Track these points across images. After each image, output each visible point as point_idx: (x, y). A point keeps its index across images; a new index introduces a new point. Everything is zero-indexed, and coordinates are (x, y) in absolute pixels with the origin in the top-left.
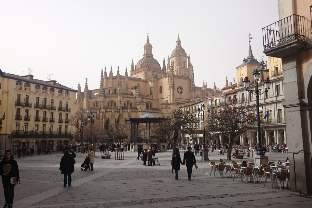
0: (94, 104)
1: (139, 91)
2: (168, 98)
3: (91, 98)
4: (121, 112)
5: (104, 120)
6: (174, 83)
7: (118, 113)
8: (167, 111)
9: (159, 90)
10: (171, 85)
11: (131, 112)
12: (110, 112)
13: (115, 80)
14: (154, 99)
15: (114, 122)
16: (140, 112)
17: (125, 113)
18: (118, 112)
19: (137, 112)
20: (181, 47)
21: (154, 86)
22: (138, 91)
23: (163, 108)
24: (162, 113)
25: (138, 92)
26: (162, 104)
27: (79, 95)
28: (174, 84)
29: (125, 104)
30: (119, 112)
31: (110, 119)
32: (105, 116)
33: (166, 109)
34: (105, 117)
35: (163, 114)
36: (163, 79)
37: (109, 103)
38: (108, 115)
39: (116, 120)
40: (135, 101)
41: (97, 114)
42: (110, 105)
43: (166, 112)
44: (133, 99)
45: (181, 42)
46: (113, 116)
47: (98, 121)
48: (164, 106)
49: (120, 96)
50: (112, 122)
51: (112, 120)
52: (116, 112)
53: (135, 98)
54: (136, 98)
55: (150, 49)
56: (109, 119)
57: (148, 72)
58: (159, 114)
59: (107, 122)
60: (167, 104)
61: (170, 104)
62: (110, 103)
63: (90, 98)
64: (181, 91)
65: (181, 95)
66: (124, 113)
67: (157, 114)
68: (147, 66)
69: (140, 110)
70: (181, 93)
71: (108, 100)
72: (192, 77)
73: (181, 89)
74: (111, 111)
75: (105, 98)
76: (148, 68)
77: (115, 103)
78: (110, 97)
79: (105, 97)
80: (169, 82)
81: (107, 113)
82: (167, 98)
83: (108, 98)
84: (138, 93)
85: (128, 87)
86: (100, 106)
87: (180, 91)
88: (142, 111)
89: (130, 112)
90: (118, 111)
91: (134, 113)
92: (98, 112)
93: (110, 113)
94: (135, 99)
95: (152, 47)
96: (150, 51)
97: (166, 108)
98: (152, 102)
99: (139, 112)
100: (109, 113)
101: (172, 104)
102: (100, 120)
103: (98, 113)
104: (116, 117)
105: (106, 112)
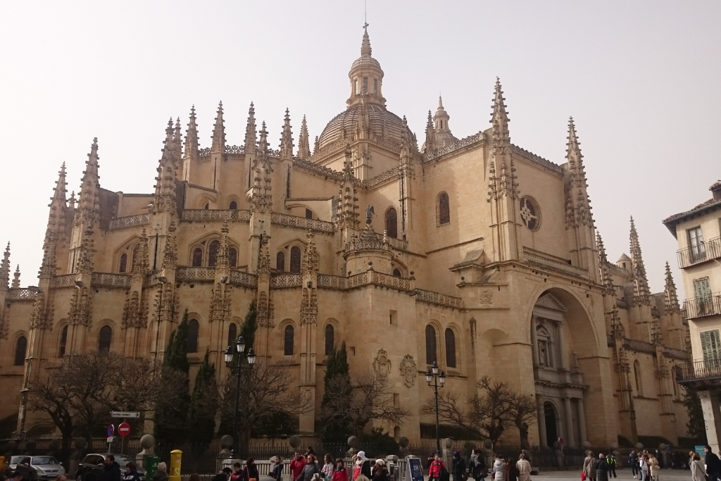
0: (124, 256)
1: (351, 201)
2: (488, 241)
3: (112, 230)
4: (263, 286)
5: (165, 324)
6: (513, 170)
7: (249, 292)
8: (488, 298)
9: (433, 213)
10: (504, 178)
11: (319, 287)
12: (202, 282)
13: (232, 163)
14: (410, 248)
15: (226, 335)
16: (365, 286)
17: (288, 293)
18: (246, 287)
19: (347, 290)
20: (449, 132)
21: (410, 192)
22: (348, 197)
23: (463, 285)
24: (463, 310)
25: (347, 201)
26: (458, 269)
27: (57, 220)
28: (515, 174)
29: (280, 256)
30: (254, 288)
31: (204, 322)
32: (173, 302)
33: (480, 290)
34: (173, 313)
35: (469, 316)
36: (453, 161)
37: (198, 250)
38: (194, 301)
39: (233, 327)
40: (330, 246)
41: (131, 296)
42: (205, 257)
43: (480, 306)
44: (319, 239)
45: (448, 117)
46: (220, 306)
47: (131, 332)
48: (469, 277)
49: (262, 213)
50: (213, 337)
51: (216, 324)
52: (238, 285)
53: (332, 233)
54: (338, 234)
55: (377, 77)
56: (195, 324)
57: (373, 154)
58: (448, 311)
59: (186, 334)
60: (482, 267)
61: (498, 266)
62: (206, 249)
63: (105, 227)
64: (533, 220)
65: (536, 234)
66: (278, 296)
67: (440, 309)
68: (368, 130)
69: (370, 278)
70: (533, 225)
71: (196, 233)
72: (577, 165)
73: (533, 213)
74: (207, 277)
75: (184, 225)
76: (371, 135)
77: (233, 253)
78: (208, 221)
79: (182, 221)
80: (488, 168)
81: (185, 289)
82: (481, 239)
83: (200, 226)
84: (346, 209)
85: (293, 196)
86: (151, 258)
87: (529, 218)
88: (375, 285)
89: (314, 285)
90: (250, 281)
91: (334, 297)
92: (137, 286)
93: (206, 287)
94: (329, 238)
95: (382, 75)
96: (376, 84)
97: (483, 283)
98: (401, 264)
99: (358, 288)
100: (197, 287)
101: (512, 263)
102: (142, 330)
103: (139, 289)
104: (234, 313)
105: (179, 282)
